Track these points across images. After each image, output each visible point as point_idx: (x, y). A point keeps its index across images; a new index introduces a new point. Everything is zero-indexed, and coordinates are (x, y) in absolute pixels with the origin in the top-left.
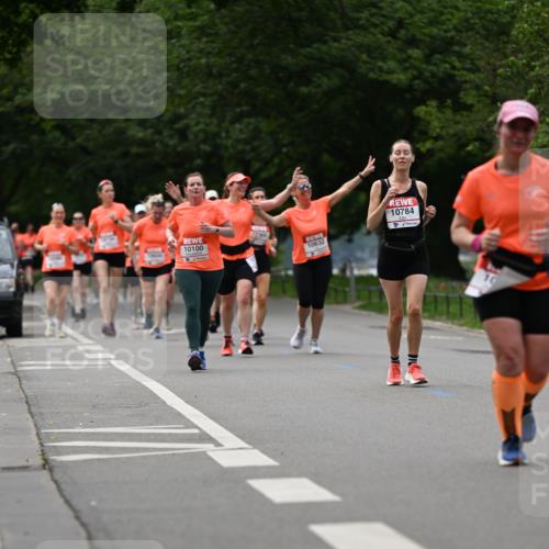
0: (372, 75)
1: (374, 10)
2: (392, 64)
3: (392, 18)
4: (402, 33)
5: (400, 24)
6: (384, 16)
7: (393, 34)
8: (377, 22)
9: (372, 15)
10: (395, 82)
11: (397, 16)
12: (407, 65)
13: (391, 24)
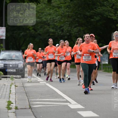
0: (109, 17)
1: (107, 2)
2: (113, 14)
3: (112, 4)
4: (114, 7)
5: (114, 5)
6: (109, 3)
7: (112, 7)
8: (108, 5)
9: (107, 3)
10: (114, 19)
11: (113, 3)
12: (116, 15)
13: (111, 5)
